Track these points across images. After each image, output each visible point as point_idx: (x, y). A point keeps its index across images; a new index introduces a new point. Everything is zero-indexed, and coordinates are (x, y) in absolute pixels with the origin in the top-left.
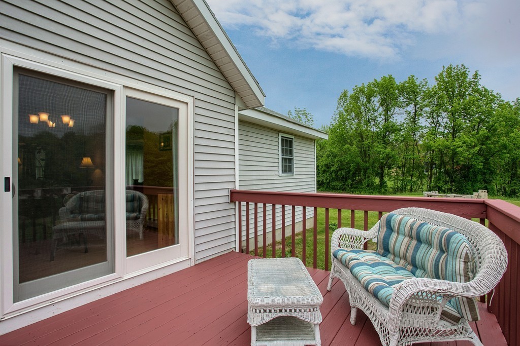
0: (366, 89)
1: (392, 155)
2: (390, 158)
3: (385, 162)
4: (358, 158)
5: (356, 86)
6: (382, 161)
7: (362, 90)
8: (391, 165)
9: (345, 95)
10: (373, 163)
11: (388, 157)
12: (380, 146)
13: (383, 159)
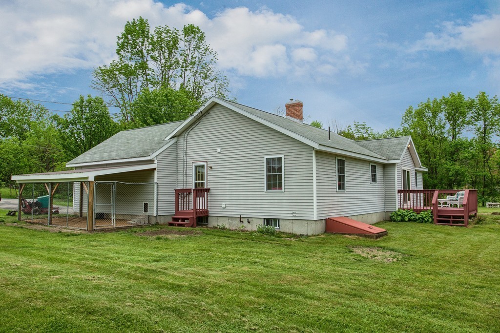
0: (432, 104)
1: (462, 172)
2: (460, 174)
3: (453, 180)
4: (426, 175)
5: (422, 103)
6: (451, 178)
7: (427, 106)
8: (461, 181)
9: (409, 112)
10: (441, 180)
11: (457, 173)
12: (449, 164)
13: (452, 176)
